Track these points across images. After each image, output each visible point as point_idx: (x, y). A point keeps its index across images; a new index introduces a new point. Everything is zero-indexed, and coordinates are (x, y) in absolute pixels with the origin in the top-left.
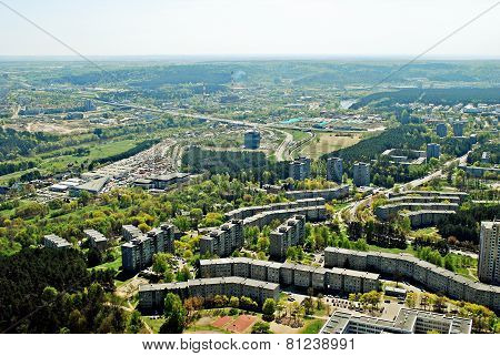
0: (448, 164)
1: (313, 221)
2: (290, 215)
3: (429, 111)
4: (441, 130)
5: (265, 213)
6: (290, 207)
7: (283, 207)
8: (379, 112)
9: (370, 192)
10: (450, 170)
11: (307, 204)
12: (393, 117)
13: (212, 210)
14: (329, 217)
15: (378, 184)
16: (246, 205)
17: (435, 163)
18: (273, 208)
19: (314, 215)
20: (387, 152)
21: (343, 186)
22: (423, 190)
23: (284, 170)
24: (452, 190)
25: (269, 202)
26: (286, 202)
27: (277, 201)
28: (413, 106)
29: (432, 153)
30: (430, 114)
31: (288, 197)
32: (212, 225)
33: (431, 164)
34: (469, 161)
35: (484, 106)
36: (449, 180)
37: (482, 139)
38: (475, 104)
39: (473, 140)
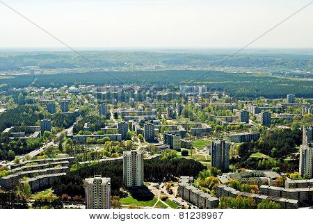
0: (58, 135)
3: (41, 93)
4: (51, 108)
10: (61, 140)
17: (48, 135)
20: (7, 130)
22: (40, 159)
24: (63, 156)
28: (27, 89)
29: (45, 127)
30: (41, 96)
33: (45, 137)
34: (75, 131)
35: (83, 87)
36: (60, 148)
37: (83, 113)
38: (77, 86)
39: (77, 114)
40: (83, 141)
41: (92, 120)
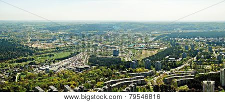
0: (190, 60)
1: (140, 85)
2: (130, 83)
3: (182, 41)
4: (187, 47)
5: (121, 82)
6: (131, 80)
7: (128, 80)
8: (164, 41)
9: (162, 73)
10: (191, 63)
11: (137, 78)
12: (169, 43)
13: (100, 81)
14: (146, 84)
15: (164, 69)
16: (113, 79)
17: (185, 60)
18: (124, 80)
19: (140, 83)
20: (167, 57)
21: (151, 71)
22: (182, 71)
23: (128, 65)
24: (193, 70)
25: (122, 78)
26: (129, 78)
27: (126, 77)
28: (176, 39)
29: (184, 56)
30: (183, 42)
31: (130, 75)
32: (99, 87)
33: (184, 61)
34: (197, 59)
35: (201, 38)
36: (191, 66)
37: (201, 50)
38: (198, 38)
39: (198, 51)
40: (201, 63)
41: (205, 53)
